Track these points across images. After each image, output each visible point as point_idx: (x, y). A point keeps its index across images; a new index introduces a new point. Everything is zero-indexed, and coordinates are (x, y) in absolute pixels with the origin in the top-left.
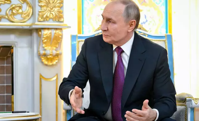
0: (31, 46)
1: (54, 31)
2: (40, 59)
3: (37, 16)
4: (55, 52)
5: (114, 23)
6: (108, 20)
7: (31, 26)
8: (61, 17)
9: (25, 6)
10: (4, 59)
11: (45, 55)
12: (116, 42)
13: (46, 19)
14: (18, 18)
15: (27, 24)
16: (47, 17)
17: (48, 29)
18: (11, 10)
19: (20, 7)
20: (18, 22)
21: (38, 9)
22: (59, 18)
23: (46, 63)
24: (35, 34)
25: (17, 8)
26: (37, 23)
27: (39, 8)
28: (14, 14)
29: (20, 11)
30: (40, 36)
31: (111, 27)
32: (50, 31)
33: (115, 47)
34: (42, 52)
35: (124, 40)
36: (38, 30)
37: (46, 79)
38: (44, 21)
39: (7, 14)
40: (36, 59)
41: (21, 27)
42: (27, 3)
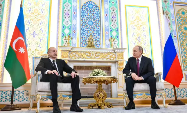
0: (116, 66)
1: (121, 62)
2: (118, 69)
4: (122, 67)
5: (136, 51)
6: (134, 51)
8: (123, 58)
11: (119, 68)
12: (137, 57)
13: (119, 58)
14: (112, 58)
15: (114, 60)
17: (120, 61)
18: (110, 56)
19: (112, 56)
20: (112, 59)
21: (117, 56)
22: (122, 58)
23: (120, 70)
24: (116, 63)
26: (117, 59)
30: (118, 63)
31: (135, 53)
33: (137, 59)
34: (118, 67)
35: (139, 57)
36: (117, 61)
37: (120, 74)
39: (109, 58)
40: (117, 69)
42: (114, 55)
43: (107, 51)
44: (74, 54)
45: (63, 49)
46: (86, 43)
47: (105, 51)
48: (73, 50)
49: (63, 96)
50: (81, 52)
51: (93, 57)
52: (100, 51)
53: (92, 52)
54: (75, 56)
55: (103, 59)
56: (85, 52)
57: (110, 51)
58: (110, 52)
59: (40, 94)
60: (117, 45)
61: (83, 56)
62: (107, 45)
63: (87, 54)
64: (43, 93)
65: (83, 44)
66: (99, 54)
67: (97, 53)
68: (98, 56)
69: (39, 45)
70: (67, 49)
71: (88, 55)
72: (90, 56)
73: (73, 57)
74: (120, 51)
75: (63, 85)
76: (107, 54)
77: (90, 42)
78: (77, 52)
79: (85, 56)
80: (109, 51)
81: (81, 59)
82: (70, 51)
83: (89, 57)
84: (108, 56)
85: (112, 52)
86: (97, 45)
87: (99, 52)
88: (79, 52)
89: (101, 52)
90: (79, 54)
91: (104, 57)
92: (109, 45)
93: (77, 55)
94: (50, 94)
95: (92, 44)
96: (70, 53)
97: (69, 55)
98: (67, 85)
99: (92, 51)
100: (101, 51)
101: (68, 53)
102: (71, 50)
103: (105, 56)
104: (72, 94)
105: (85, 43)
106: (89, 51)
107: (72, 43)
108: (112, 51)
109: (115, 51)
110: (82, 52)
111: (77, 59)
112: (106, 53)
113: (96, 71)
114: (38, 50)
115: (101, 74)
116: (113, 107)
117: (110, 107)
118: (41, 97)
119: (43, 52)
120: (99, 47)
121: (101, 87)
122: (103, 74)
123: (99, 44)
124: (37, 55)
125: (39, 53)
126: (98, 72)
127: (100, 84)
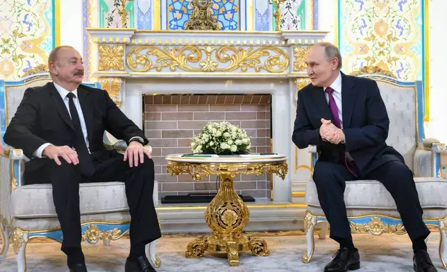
3: (293, 66)
7: (286, 75)
9: (282, 57)
10: (264, 105)
13: (301, 68)
14: (276, 68)
15: (284, 74)
16: (302, 66)
17: (303, 78)
18: (270, 61)
19: (278, 59)
20: (276, 72)
21: (293, 59)
24: (291, 83)
25: (275, 60)
26: (292, 72)
27: (295, 59)
28: (271, 65)
29: (278, 62)
30: (295, 84)
32: (305, 80)
36: (294, 79)
38: (299, 70)
39: (265, 65)
41: (272, 77)
42: (284, 55)
43: (258, 42)
44: (143, 52)
45: (104, 40)
46: (186, 7)
47: (251, 42)
48: (140, 41)
49: (101, 228)
50: (166, 45)
51: (209, 66)
52: (232, 42)
53: (206, 45)
54: (147, 60)
55: (246, 71)
56: (180, 45)
57: (271, 43)
58: (270, 46)
59: (25, 227)
60: (299, 12)
61: (173, 59)
62: (262, 12)
63: (187, 52)
64: (32, 224)
65: (174, 11)
66: (231, 53)
67: (222, 48)
68: (228, 59)
69: (26, 17)
70: (118, 40)
71: (192, 55)
72: (199, 59)
73: (139, 66)
74: (306, 42)
75: (97, 192)
76: (257, 54)
77: (199, 7)
78: (153, 46)
79: (181, 60)
80: (264, 43)
81: (166, 73)
82: (127, 45)
83: (196, 66)
84: (264, 60)
85: (277, 45)
86: (226, 12)
87: (231, 47)
88: (160, 45)
89: (239, 45)
90: (160, 53)
91: (248, 62)
92: (267, 13)
93: (153, 59)
94: (57, 224)
95: (205, 14)
96: (130, 49)
97: (124, 58)
98: (114, 191)
99: (206, 43)
100: (239, 42)
101: (122, 51)
102: (133, 41)
103: (252, 60)
104: (128, 217)
105: (184, 9)
106: (194, 42)
107: (136, 11)
108: (277, 43)
109: (286, 41)
110: (171, 48)
111: (153, 73)
112: (255, 48)
113: (214, 130)
114: (22, 35)
115: (230, 142)
116: (268, 254)
117: (258, 253)
118: (29, 236)
119: (41, 39)
120: (231, 20)
121: (228, 187)
122: (238, 142)
123: (233, 11)
124: (19, 52)
125: (25, 46)
126: (219, 134)
127: (227, 179)
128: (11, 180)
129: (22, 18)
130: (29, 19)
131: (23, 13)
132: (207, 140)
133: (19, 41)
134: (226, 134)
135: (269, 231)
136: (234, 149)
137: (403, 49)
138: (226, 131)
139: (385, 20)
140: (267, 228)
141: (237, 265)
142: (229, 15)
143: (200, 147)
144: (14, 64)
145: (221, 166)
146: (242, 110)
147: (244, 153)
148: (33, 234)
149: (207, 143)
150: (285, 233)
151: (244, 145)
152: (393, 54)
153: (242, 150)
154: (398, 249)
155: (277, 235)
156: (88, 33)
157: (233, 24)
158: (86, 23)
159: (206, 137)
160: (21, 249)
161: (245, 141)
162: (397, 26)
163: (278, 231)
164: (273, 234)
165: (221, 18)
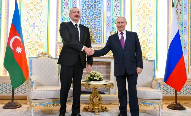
10: (108, 65)
28: (111, 53)
45: (61, 45)
59: (34, 102)
89: (101, 47)
113: (92, 73)
114: (38, 43)
115: (97, 77)
116: (107, 111)
117: (104, 111)
118: (35, 105)
119: (43, 44)
120: (99, 40)
121: (96, 91)
122: (99, 77)
123: (100, 37)
124: (37, 47)
125: (39, 46)
126: (94, 75)
127: (96, 88)
128: (31, 87)
129: (38, 38)
130: (40, 38)
131: (39, 36)
132: (90, 76)
133: (37, 44)
134: (96, 75)
135: (109, 103)
136: (98, 79)
137: (150, 49)
138: (96, 74)
139: (145, 40)
140: (108, 102)
141: (98, 114)
142: (99, 38)
143: (88, 78)
144: (36, 51)
145: (94, 85)
146: (102, 66)
147: (101, 81)
148: (36, 104)
149: (90, 77)
150: (113, 104)
151: (101, 78)
152: (147, 50)
153: (100, 80)
154: (147, 111)
155: (111, 105)
156: (57, 43)
157: (100, 41)
158: (57, 40)
159: (89, 76)
160: (33, 109)
161: (101, 77)
162: (149, 42)
163: (111, 103)
164: (110, 104)
165: (96, 39)
